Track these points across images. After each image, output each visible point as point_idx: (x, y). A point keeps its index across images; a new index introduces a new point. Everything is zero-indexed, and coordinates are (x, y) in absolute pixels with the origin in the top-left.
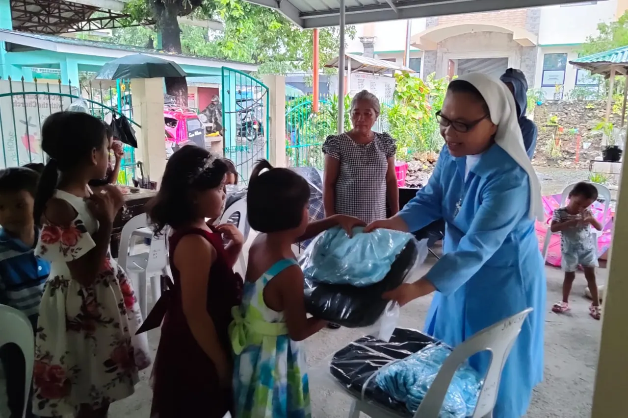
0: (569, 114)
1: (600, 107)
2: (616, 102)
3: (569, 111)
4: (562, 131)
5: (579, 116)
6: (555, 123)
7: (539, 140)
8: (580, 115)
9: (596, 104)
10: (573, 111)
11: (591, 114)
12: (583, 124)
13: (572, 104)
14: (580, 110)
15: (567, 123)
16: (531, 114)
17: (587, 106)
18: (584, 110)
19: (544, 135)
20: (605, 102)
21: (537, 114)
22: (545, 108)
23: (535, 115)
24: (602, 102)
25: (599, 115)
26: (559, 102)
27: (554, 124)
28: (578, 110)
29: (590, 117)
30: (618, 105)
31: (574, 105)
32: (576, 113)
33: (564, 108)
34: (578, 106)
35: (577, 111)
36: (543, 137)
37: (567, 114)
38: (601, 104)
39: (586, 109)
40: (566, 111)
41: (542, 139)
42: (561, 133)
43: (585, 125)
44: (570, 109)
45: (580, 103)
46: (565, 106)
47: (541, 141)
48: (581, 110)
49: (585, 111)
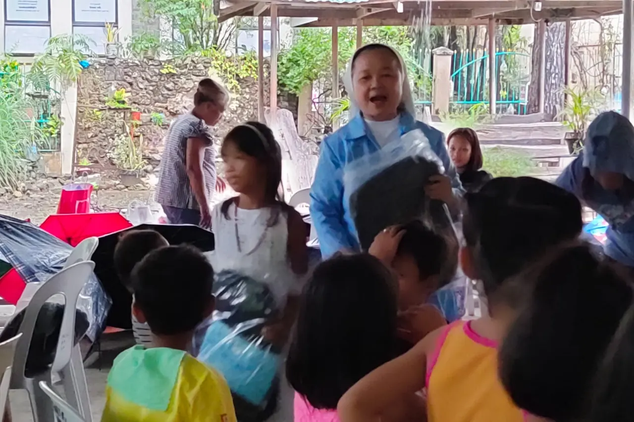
0: (135, 84)
1: (185, 70)
2: (213, 63)
3: (134, 78)
4: (139, 119)
5: (151, 88)
6: (124, 102)
7: (92, 137)
8: (153, 86)
9: (179, 66)
10: (141, 80)
11: (172, 84)
12: (160, 104)
13: (137, 65)
14: (152, 77)
15: (135, 103)
16: (71, 85)
17: (163, 68)
18: (159, 76)
19: (99, 127)
20: (193, 61)
21: (82, 86)
22: (95, 73)
23: (78, 88)
24: (188, 61)
25: (185, 86)
26: (117, 62)
27: (121, 106)
28: (149, 77)
29: (170, 90)
30: (216, 68)
31: (140, 67)
32: (146, 83)
33: (126, 74)
34: (147, 70)
35: (147, 79)
36: (97, 132)
37: (131, 84)
38: (186, 65)
39: (161, 75)
40: (129, 80)
41: (96, 136)
42: (139, 123)
43: (165, 105)
44: (136, 74)
45: (151, 63)
46: (126, 70)
47: (95, 140)
48: (154, 78)
49: (160, 79)
